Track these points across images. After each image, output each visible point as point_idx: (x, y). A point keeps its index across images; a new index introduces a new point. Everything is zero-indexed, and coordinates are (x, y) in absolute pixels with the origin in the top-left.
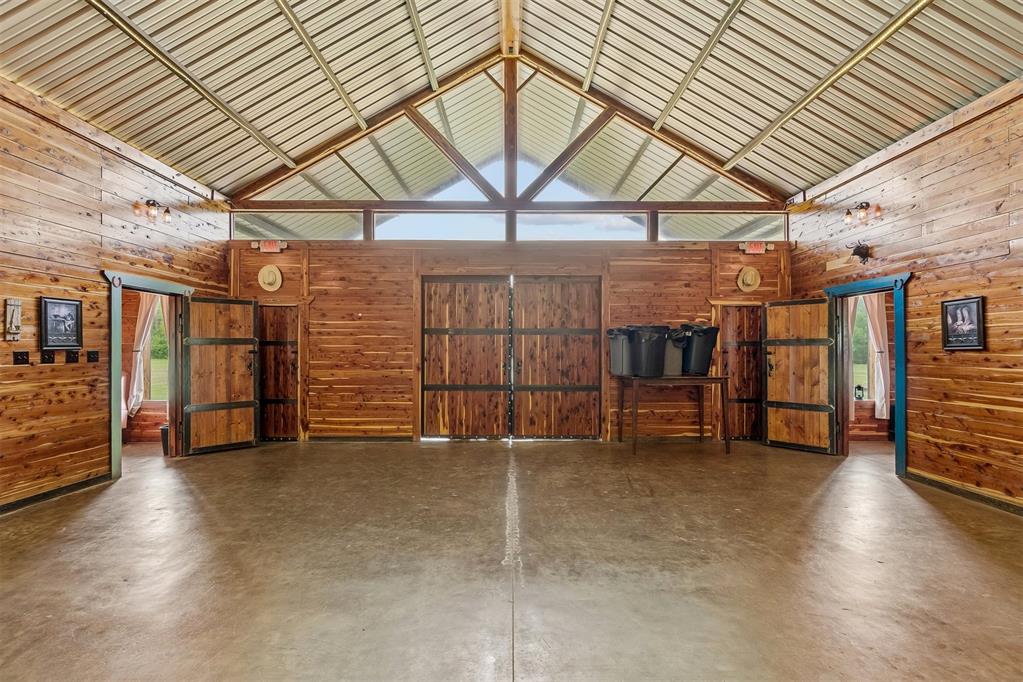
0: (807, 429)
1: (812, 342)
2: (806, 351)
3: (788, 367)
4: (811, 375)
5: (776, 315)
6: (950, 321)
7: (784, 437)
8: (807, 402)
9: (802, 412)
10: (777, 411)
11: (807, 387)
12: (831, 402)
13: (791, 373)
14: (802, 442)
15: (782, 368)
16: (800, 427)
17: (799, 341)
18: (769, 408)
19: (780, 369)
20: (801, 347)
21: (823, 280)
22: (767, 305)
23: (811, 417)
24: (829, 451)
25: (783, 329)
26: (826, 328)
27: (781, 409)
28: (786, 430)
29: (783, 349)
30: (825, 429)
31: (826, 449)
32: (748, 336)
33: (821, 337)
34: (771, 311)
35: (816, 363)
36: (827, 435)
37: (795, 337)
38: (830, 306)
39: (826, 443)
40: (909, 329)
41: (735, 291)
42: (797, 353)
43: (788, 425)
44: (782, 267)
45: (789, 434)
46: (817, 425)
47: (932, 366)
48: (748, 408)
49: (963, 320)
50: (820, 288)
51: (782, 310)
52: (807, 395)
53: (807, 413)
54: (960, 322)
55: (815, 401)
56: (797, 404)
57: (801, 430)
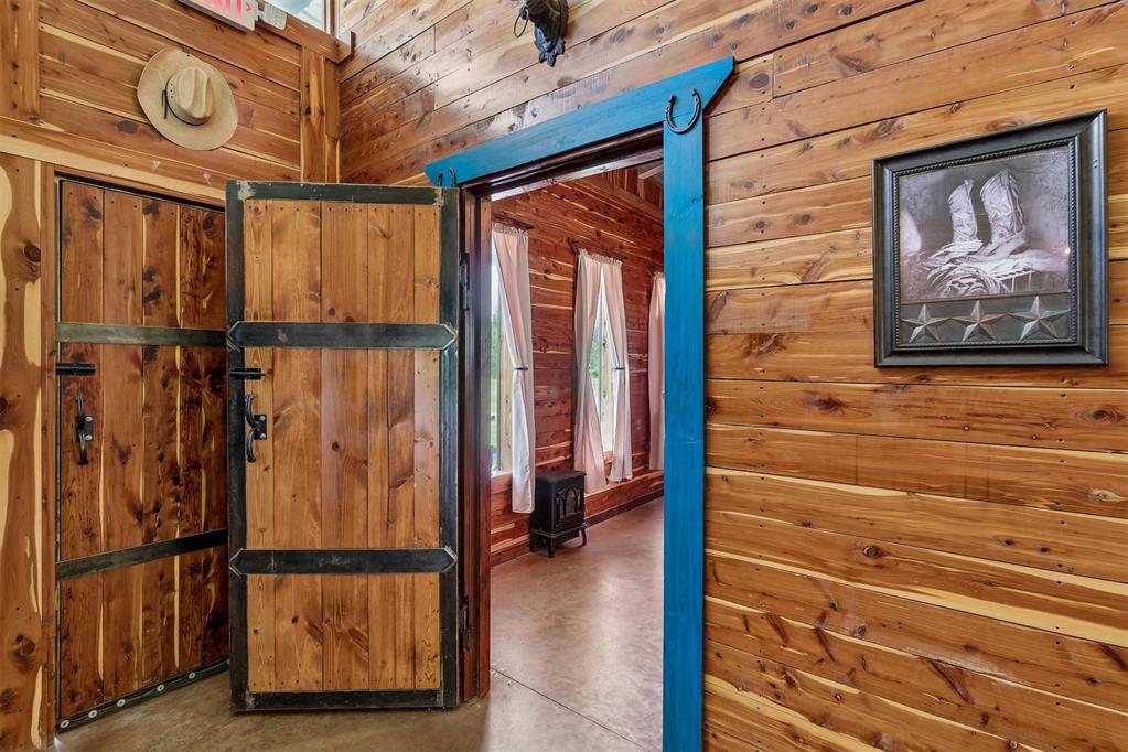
0: (376, 641)
1: (390, 334)
2: (372, 363)
3: (315, 424)
4: (389, 450)
5: (278, 231)
6: (911, 240)
7: (305, 676)
8: (376, 543)
9: (359, 581)
10: (278, 586)
11: (377, 489)
12: (445, 538)
13: (326, 445)
14: (360, 682)
15: (298, 427)
16: (354, 633)
17: (353, 333)
18: (251, 578)
19: (291, 429)
20: (360, 353)
21: (425, 139)
22: (245, 192)
23: (390, 594)
24: (440, 702)
25: (301, 285)
26: (435, 290)
27: (293, 577)
28: (310, 647)
29: (300, 358)
30: (430, 635)
31: (433, 693)
32: (192, 309)
33: (420, 320)
34: (258, 217)
35: (405, 409)
36: (436, 648)
37: (339, 318)
38: (446, 213)
39: (430, 676)
40: (717, 284)
41: (126, 127)
42: (347, 372)
43: (315, 631)
44: (314, 105)
45: (320, 661)
46: (405, 616)
47: (812, 432)
48: (191, 570)
49: (984, 231)
50: (414, 166)
51: (295, 214)
52: (376, 518)
53: (376, 582)
54: (963, 243)
55: (401, 539)
56: (344, 554)
57: (356, 640)
